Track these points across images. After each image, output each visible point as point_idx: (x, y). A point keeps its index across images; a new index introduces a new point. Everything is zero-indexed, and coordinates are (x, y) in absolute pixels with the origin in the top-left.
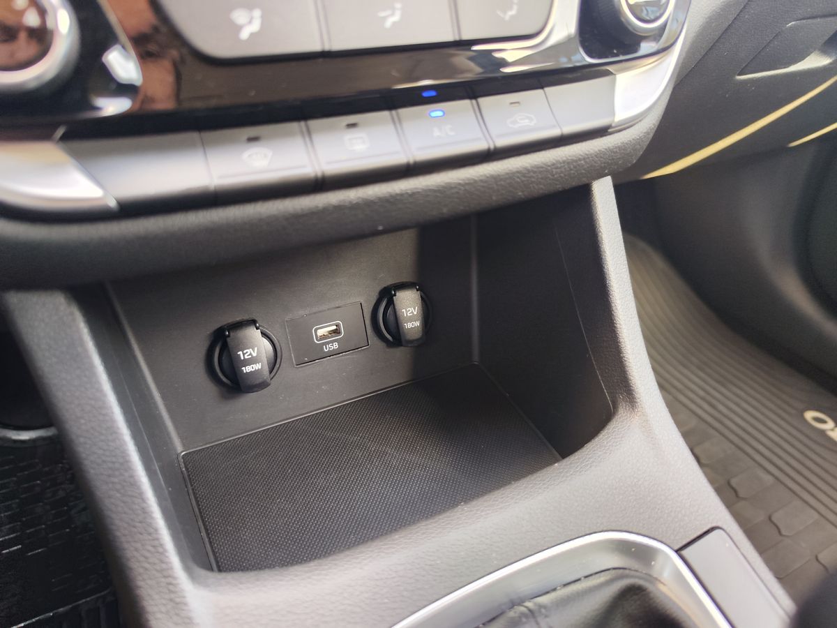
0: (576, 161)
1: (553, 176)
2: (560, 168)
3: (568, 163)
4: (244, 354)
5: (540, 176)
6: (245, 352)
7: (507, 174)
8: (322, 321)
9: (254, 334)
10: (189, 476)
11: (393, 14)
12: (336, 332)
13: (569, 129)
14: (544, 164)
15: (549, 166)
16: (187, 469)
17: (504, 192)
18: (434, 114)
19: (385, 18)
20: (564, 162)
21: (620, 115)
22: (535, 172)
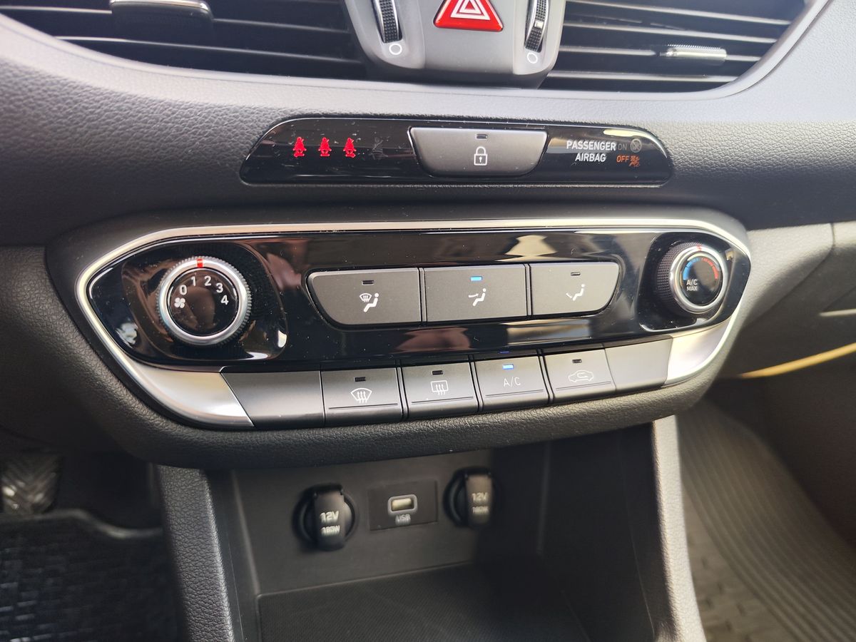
0: (630, 409)
1: (608, 419)
2: (615, 414)
3: (622, 411)
4: (326, 516)
5: (595, 420)
6: (328, 513)
7: (565, 417)
8: (400, 492)
9: (338, 499)
10: (261, 619)
11: (480, 297)
12: (411, 506)
13: (622, 385)
14: (600, 411)
15: (604, 412)
16: (260, 612)
17: (561, 430)
18: (505, 367)
19: (473, 299)
20: (619, 409)
21: (672, 375)
22: (590, 417)
